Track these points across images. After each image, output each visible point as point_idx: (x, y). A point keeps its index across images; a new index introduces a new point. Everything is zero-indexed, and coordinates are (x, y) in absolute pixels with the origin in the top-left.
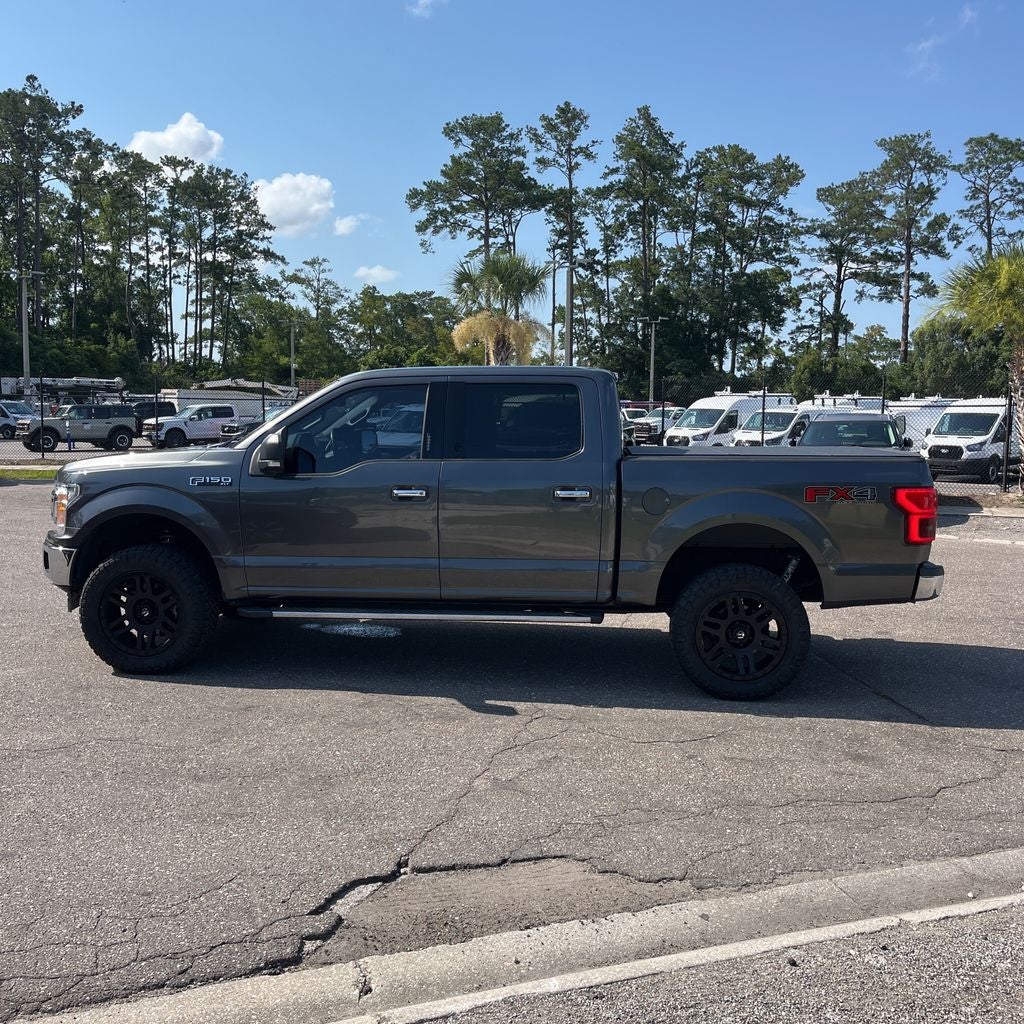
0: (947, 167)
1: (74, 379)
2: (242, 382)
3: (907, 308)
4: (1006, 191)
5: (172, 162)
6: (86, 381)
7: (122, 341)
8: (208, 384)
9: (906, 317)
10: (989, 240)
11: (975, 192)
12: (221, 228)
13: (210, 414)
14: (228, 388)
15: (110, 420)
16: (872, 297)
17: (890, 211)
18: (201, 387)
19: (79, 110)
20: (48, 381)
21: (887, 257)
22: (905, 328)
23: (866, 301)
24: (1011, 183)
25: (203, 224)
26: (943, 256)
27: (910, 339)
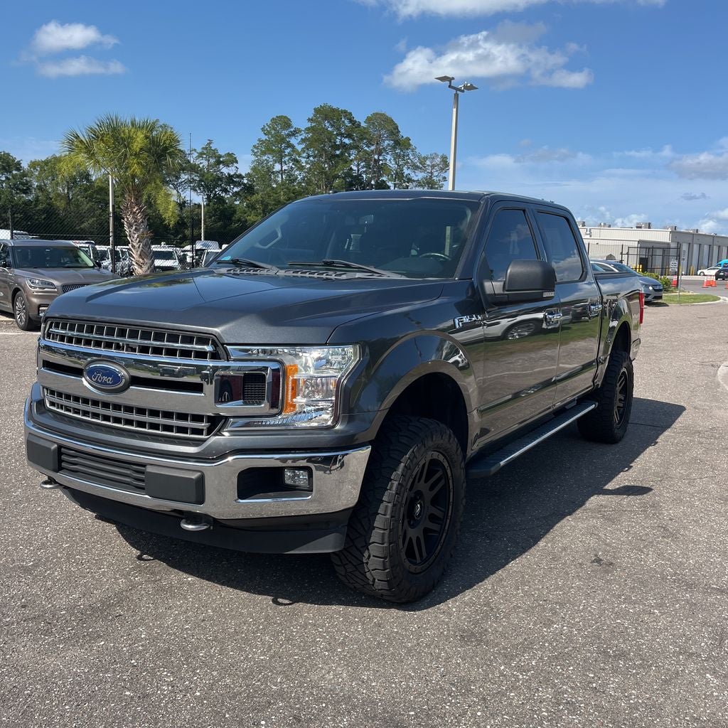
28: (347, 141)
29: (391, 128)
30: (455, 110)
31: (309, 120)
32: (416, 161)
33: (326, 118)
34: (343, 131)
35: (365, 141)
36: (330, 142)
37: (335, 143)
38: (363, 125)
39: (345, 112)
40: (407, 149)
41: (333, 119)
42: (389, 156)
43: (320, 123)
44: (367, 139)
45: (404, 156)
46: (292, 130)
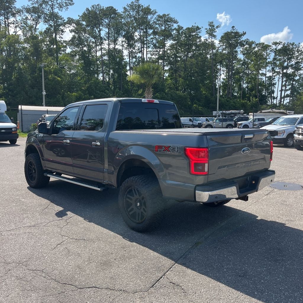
1: (231, 111)
2: (274, 110)
5: (275, 44)
6: (233, 111)
7: (254, 99)
8: (263, 111)
12: (289, 62)
13: (257, 120)
14: (269, 112)
15: (227, 122)
18: (261, 112)
19: (245, 33)
20: (224, 112)
25: (285, 61)
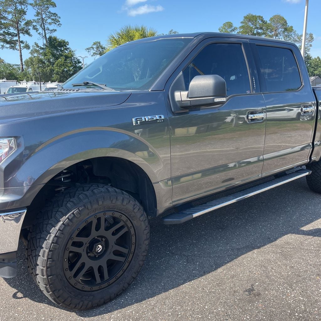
0: (27, 4)
3: (21, 52)
4: (47, 15)
9: (21, 56)
10: (45, 31)
11: (38, 14)
16: (7, 48)
17: (10, 17)
21: (9, 34)
22: (21, 60)
23: (5, 49)
24: (48, 12)
26: (30, 35)
27: (24, 64)
28: (259, 31)
29: (283, 22)
30: (306, 7)
31: (241, 22)
32: (296, 38)
33: (250, 21)
34: (258, 26)
35: (269, 30)
36: (252, 32)
37: (253, 32)
38: (268, 22)
39: (259, 17)
40: (291, 32)
41: (253, 21)
42: (281, 37)
43: (246, 23)
44: (270, 29)
45: (289, 36)
46: (233, 28)
